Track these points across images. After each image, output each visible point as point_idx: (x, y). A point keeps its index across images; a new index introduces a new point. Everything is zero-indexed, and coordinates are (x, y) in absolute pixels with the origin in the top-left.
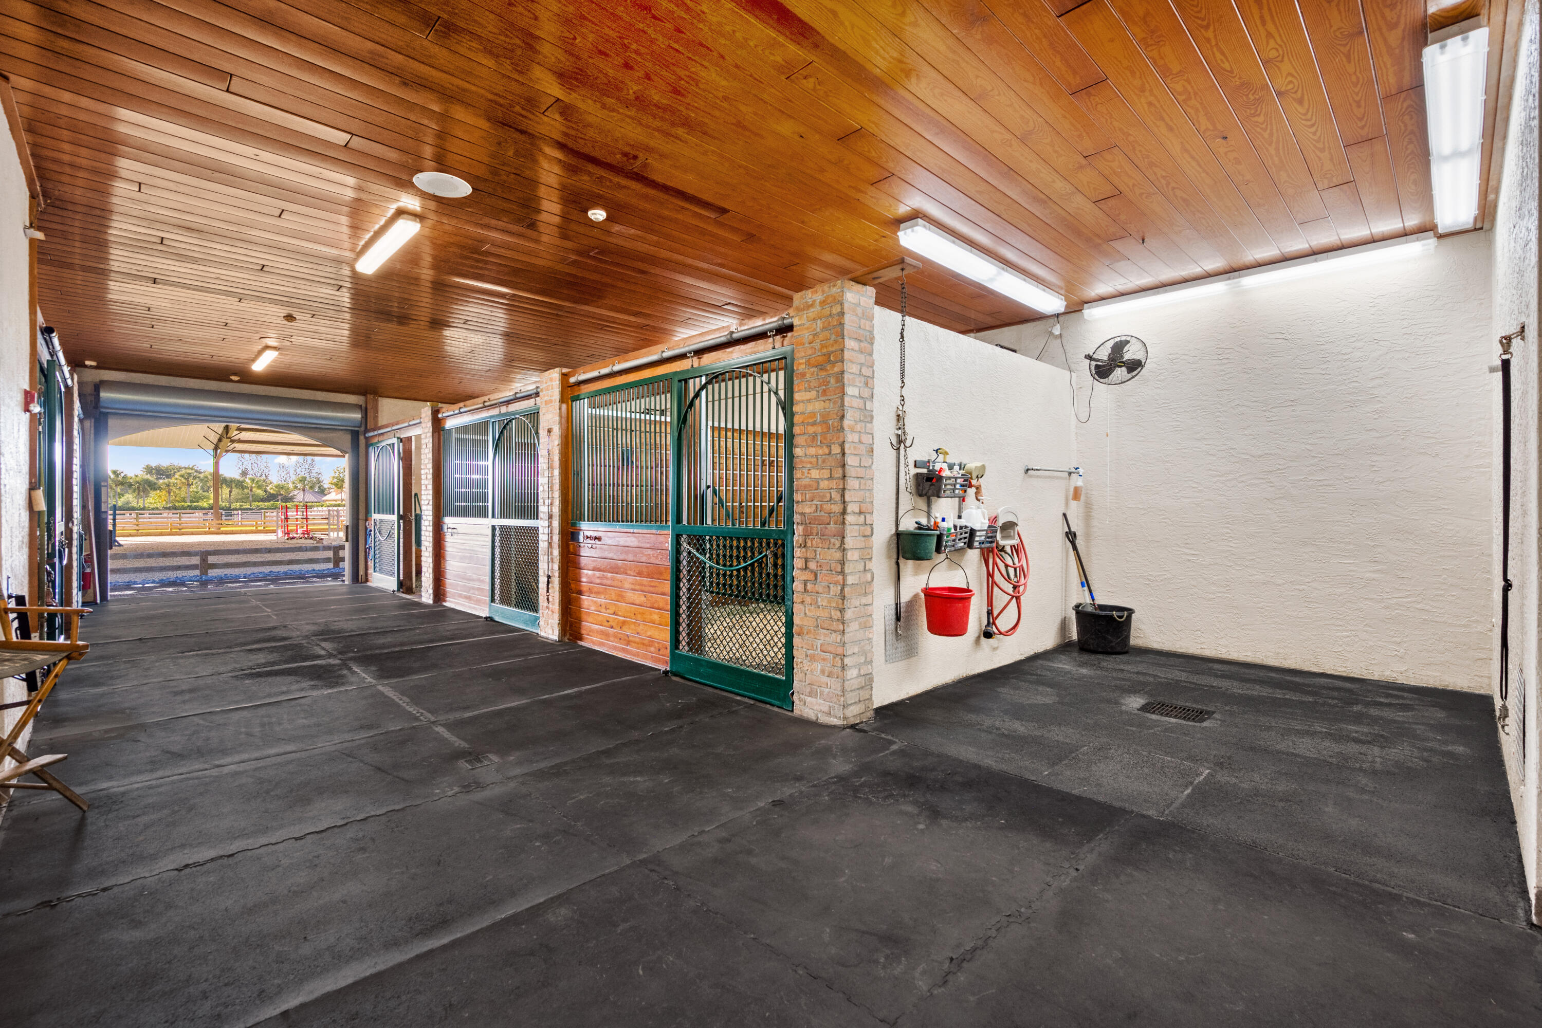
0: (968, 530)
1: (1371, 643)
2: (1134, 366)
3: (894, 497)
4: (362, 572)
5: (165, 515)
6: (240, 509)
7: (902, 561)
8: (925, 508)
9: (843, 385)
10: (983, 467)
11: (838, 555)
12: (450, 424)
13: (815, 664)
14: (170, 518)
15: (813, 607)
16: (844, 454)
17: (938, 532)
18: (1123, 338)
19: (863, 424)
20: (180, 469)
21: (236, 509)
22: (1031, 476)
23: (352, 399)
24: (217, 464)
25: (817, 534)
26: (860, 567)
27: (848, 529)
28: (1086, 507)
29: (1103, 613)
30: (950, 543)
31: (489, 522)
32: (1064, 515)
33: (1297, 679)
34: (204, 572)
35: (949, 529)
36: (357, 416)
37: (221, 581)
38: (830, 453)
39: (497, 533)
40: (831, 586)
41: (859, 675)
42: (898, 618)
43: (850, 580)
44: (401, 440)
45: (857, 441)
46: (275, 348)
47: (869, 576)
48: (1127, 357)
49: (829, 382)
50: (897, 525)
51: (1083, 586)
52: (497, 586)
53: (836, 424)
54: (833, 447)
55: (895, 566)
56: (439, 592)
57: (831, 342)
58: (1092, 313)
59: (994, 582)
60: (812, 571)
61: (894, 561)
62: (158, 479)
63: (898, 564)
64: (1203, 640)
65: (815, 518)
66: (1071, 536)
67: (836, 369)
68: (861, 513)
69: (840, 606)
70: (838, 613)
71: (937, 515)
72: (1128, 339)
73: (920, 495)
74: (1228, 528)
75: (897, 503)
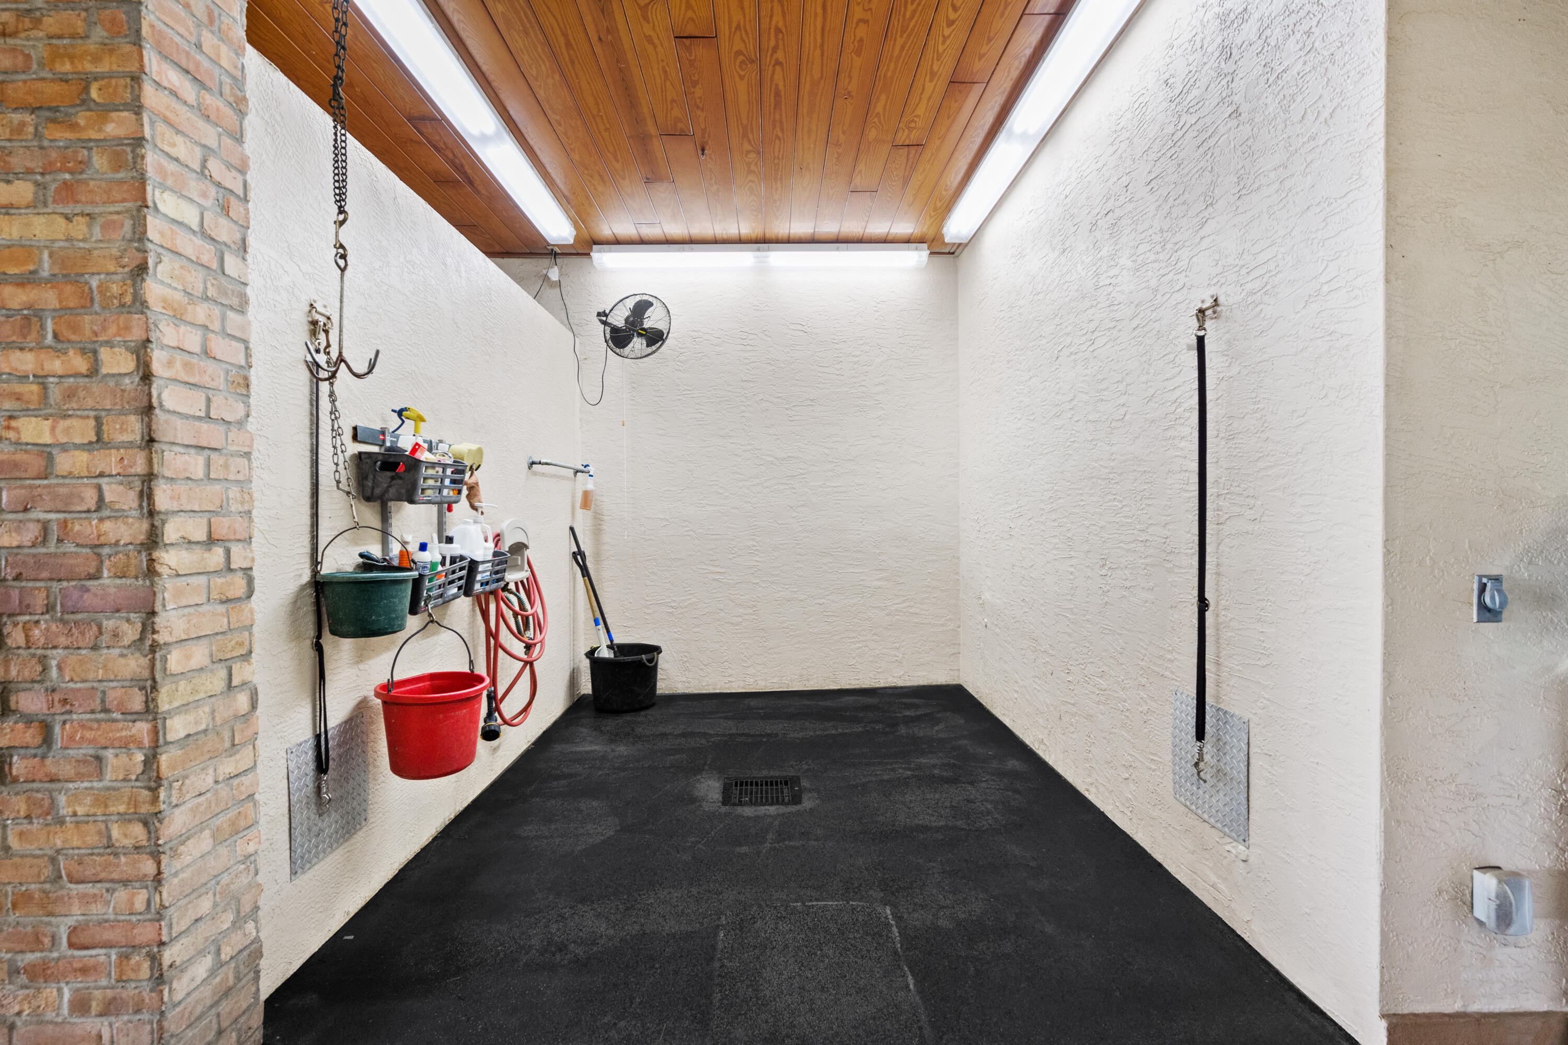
0: (465, 563)
1: (878, 652)
2: (655, 338)
3: (306, 500)
7: (328, 641)
8: (377, 524)
9: (142, 181)
10: (480, 452)
11: (135, 664)
13: (50, 992)
15: (36, 825)
16: (147, 377)
17: (415, 574)
18: (645, 298)
19: (217, 311)
22: (535, 474)
25: (49, 608)
26: (217, 682)
27: (168, 589)
28: (595, 518)
29: (630, 658)
30: (434, 593)
32: (572, 529)
33: (828, 703)
35: (433, 565)
38: (93, 372)
40: (109, 754)
42: (321, 765)
43: (177, 728)
45: (197, 349)
47: (242, 701)
48: (647, 324)
49: (85, 164)
50: (315, 562)
51: (596, 623)
53: (115, 289)
54: (104, 354)
55: (309, 654)
57: (91, 46)
58: (603, 258)
59: (498, 645)
60: (29, 720)
61: (308, 643)
63: (319, 648)
64: (730, 672)
65: (39, 563)
66: (579, 557)
67: (111, 129)
68: (211, 541)
69: (145, 809)
70: (138, 830)
71: (408, 538)
72: (651, 299)
73: (368, 499)
74: (753, 540)
75: (315, 516)
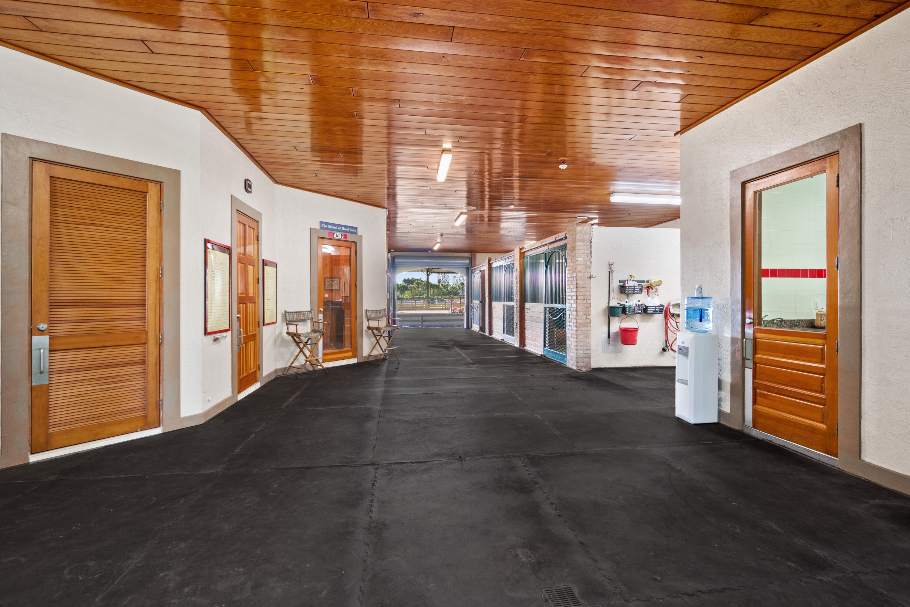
0: (645, 306)
4: (470, 324)
5: (410, 301)
6: (437, 299)
7: (611, 317)
8: (625, 298)
10: (660, 281)
12: (494, 265)
14: (412, 303)
15: (570, 330)
17: (622, 306)
19: (585, 270)
20: (415, 280)
21: (436, 299)
23: (466, 255)
24: (428, 279)
30: (631, 311)
31: (503, 303)
34: (422, 323)
35: (631, 305)
36: (468, 261)
37: (427, 326)
38: (574, 280)
39: (505, 307)
41: (584, 353)
42: (609, 337)
43: (579, 321)
44: (481, 271)
45: (582, 275)
46: (439, 243)
49: (573, 256)
50: (609, 304)
52: (505, 328)
54: (574, 278)
56: (491, 332)
57: (574, 243)
60: (570, 319)
61: (607, 317)
62: (408, 285)
63: (609, 318)
70: (575, 332)
73: (622, 294)
75: (609, 295)
